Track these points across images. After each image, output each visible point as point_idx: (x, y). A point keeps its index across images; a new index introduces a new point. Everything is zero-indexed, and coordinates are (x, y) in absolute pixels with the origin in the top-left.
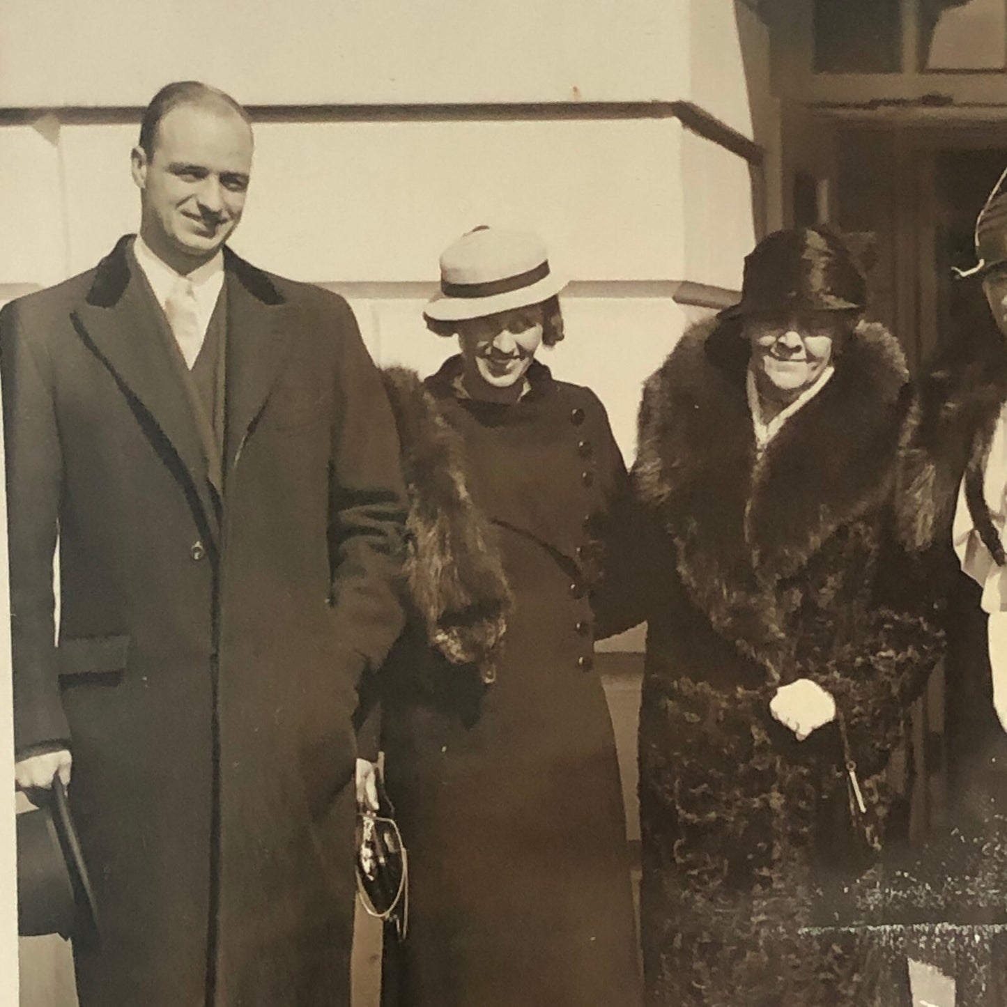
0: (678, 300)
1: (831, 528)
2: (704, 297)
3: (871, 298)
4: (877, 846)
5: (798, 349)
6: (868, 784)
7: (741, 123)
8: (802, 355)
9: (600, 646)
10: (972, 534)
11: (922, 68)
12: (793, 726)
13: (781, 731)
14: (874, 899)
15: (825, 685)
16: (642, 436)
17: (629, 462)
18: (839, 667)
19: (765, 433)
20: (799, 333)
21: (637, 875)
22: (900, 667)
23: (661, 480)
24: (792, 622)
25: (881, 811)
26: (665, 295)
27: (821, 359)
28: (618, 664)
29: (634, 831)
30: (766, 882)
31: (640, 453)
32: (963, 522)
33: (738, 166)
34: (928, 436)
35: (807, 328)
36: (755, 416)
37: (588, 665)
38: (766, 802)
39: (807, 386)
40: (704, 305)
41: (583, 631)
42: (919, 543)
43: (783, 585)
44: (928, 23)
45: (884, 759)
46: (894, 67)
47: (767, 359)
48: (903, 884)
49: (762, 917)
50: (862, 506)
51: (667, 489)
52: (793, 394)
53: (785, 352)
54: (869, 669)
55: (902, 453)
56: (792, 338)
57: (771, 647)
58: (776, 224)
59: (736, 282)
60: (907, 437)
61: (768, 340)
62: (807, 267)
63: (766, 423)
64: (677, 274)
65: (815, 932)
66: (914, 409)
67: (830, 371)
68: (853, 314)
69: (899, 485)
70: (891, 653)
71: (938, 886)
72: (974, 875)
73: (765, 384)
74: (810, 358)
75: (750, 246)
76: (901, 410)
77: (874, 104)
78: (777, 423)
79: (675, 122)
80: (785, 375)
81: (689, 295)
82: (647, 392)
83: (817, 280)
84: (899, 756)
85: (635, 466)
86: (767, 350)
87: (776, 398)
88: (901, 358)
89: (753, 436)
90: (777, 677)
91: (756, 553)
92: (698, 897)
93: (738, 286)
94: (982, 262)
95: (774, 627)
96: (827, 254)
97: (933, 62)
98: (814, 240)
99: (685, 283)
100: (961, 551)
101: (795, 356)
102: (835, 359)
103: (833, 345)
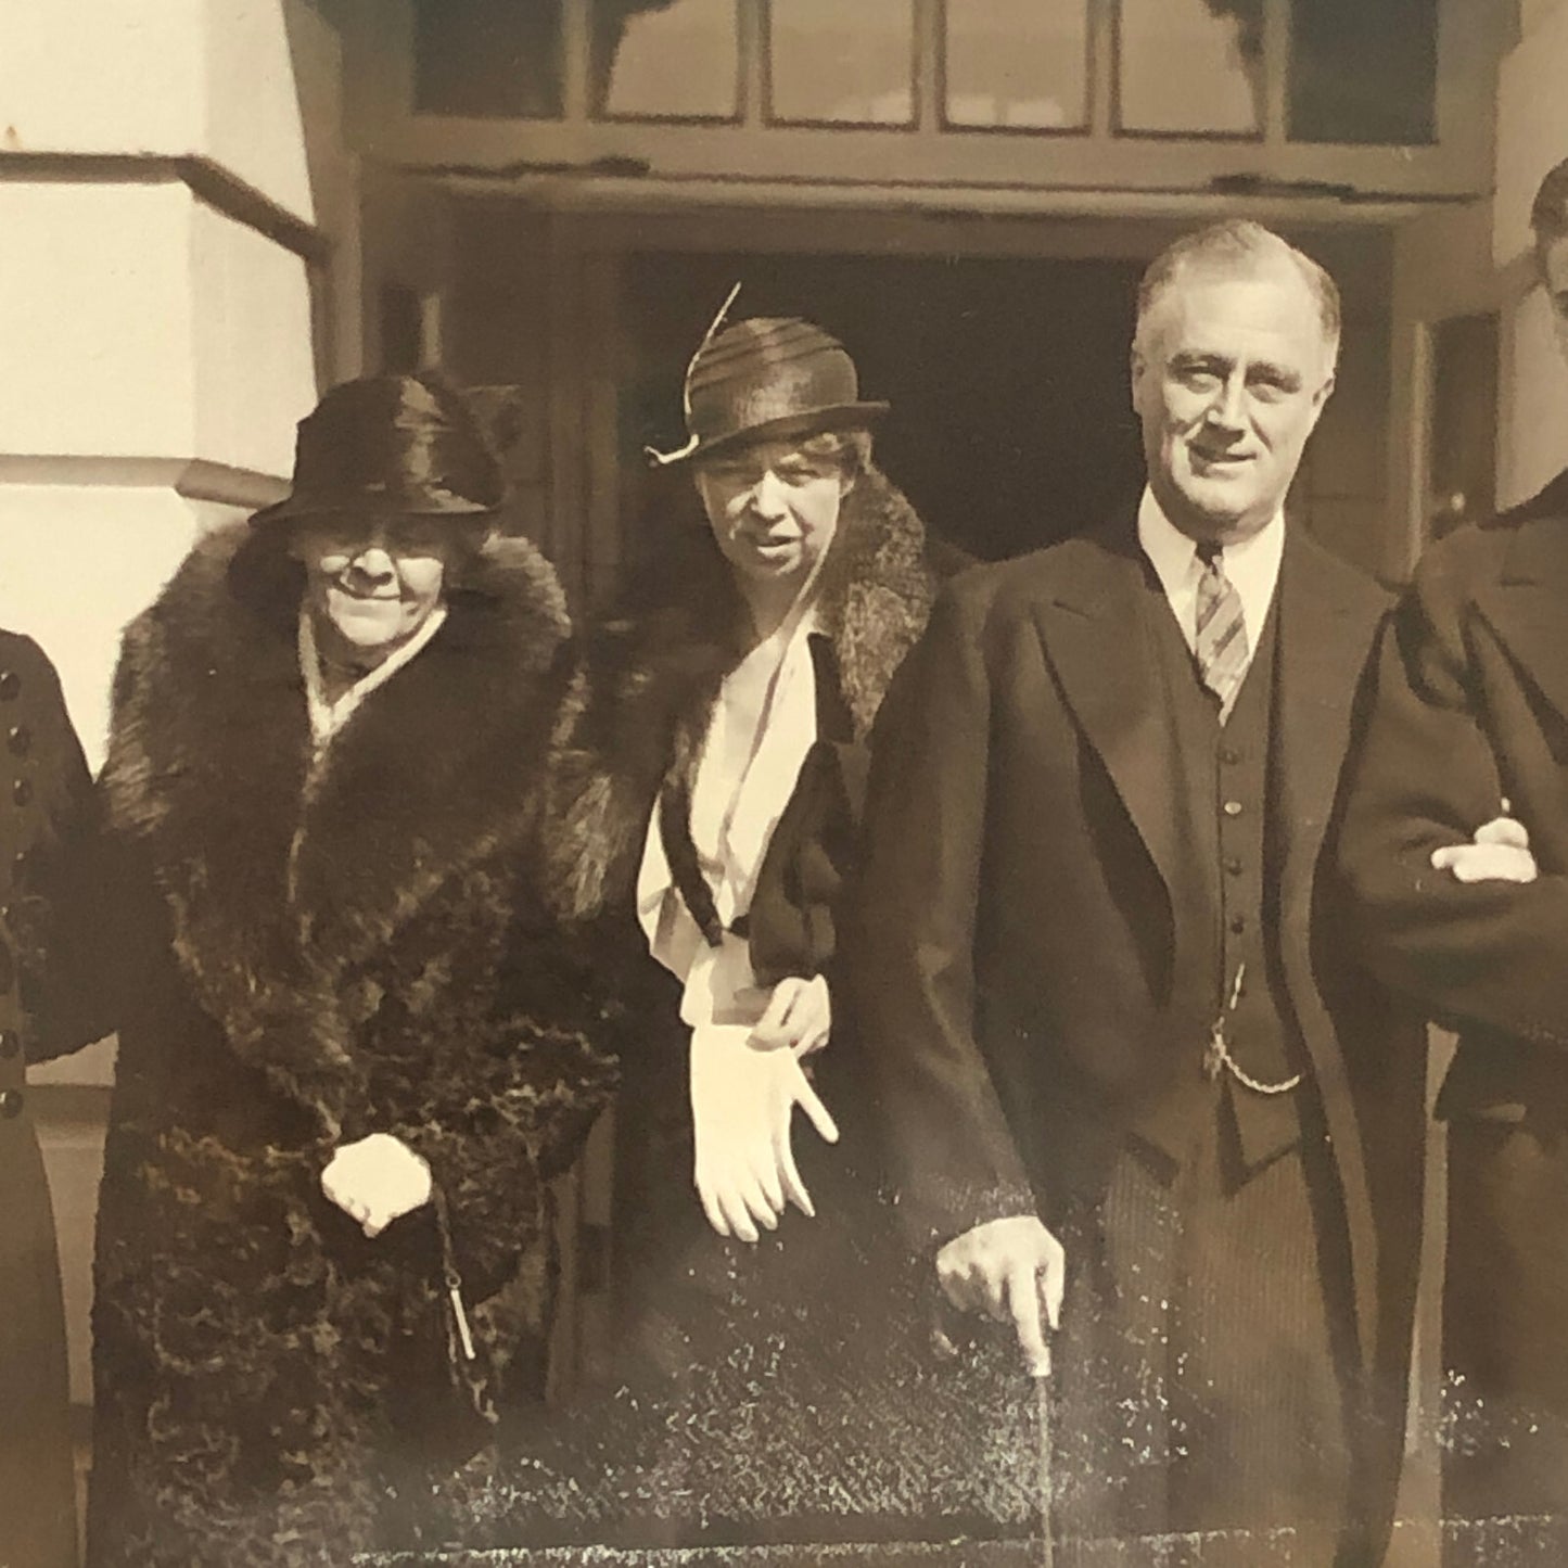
0: (185, 492)
1: (435, 880)
2: (228, 487)
3: (508, 494)
4: (492, 1415)
5: (385, 578)
6: (480, 1311)
7: (295, 198)
8: (393, 588)
9: (36, 1074)
10: (668, 893)
11: (598, 112)
12: (358, 1213)
13: (337, 1222)
14: (481, 1506)
15: (416, 1145)
16: (118, 722)
17: (96, 762)
18: (439, 1115)
19: (328, 718)
20: (388, 551)
21: (83, 1463)
22: (542, 1113)
23: (150, 794)
24: (363, 1036)
25: (501, 1357)
26: (161, 482)
27: (425, 596)
29: (82, 1388)
30: (302, 1476)
31: (114, 748)
32: (655, 874)
33: (287, 270)
34: (599, 728)
35: (402, 543)
36: (312, 692)
37: (14, 1107)
38: (307, 1340)
39: (400, 640)
40: (227, 501)
41: (8, 1050)
42: (581, 906)
43: (352, 976)
44: (607, 40)
45: (510, 1267)
46: (553, 109)
47: (333, 593)
48: (532, 1479)
49: (293, 1535)
50: (486, 845)
51: (158, 809)
53: (364, 583)
54: (489, 1117)
55: (556, 756)
56: (376, 560)
58: (351, 369)
59: (283, 464)
60: (564, 731)
61: (335, 562)
62: (406, 440)
63: (330, 701)
64: (184, 448)
65: (381, 1560)
66: (578, 682)
67: (437, 618)
68: (479, 523)
69: (551, 810)
70: (528, 1091)
71: (590, 1482)
72: (649, 1464)
74: (406, 594)
75: (308, 404)
76: (555, 684)
77: (516, 170)
78: (348, 703)
79: (180, 191)
80: (365, 623)
81: (195, 483)
82: (129, 646)
83: (420, 463)
84: (534, 1265)
85: (106, 771)
86: (334, 579)
88: (558, 598)
89: (306, 725)
90: (335, 1128)
91: (306, 920)
92: (187, 1499)
93: (286, 469)
94: (695, 441)
95: (333, 1046)
96: (437, 421)
97: (617, 102)
98: (417, 396)
99: (196, 462)
100: (649, 922)
101: (381, 590)
102: (448, 597)
103: (445, 573)
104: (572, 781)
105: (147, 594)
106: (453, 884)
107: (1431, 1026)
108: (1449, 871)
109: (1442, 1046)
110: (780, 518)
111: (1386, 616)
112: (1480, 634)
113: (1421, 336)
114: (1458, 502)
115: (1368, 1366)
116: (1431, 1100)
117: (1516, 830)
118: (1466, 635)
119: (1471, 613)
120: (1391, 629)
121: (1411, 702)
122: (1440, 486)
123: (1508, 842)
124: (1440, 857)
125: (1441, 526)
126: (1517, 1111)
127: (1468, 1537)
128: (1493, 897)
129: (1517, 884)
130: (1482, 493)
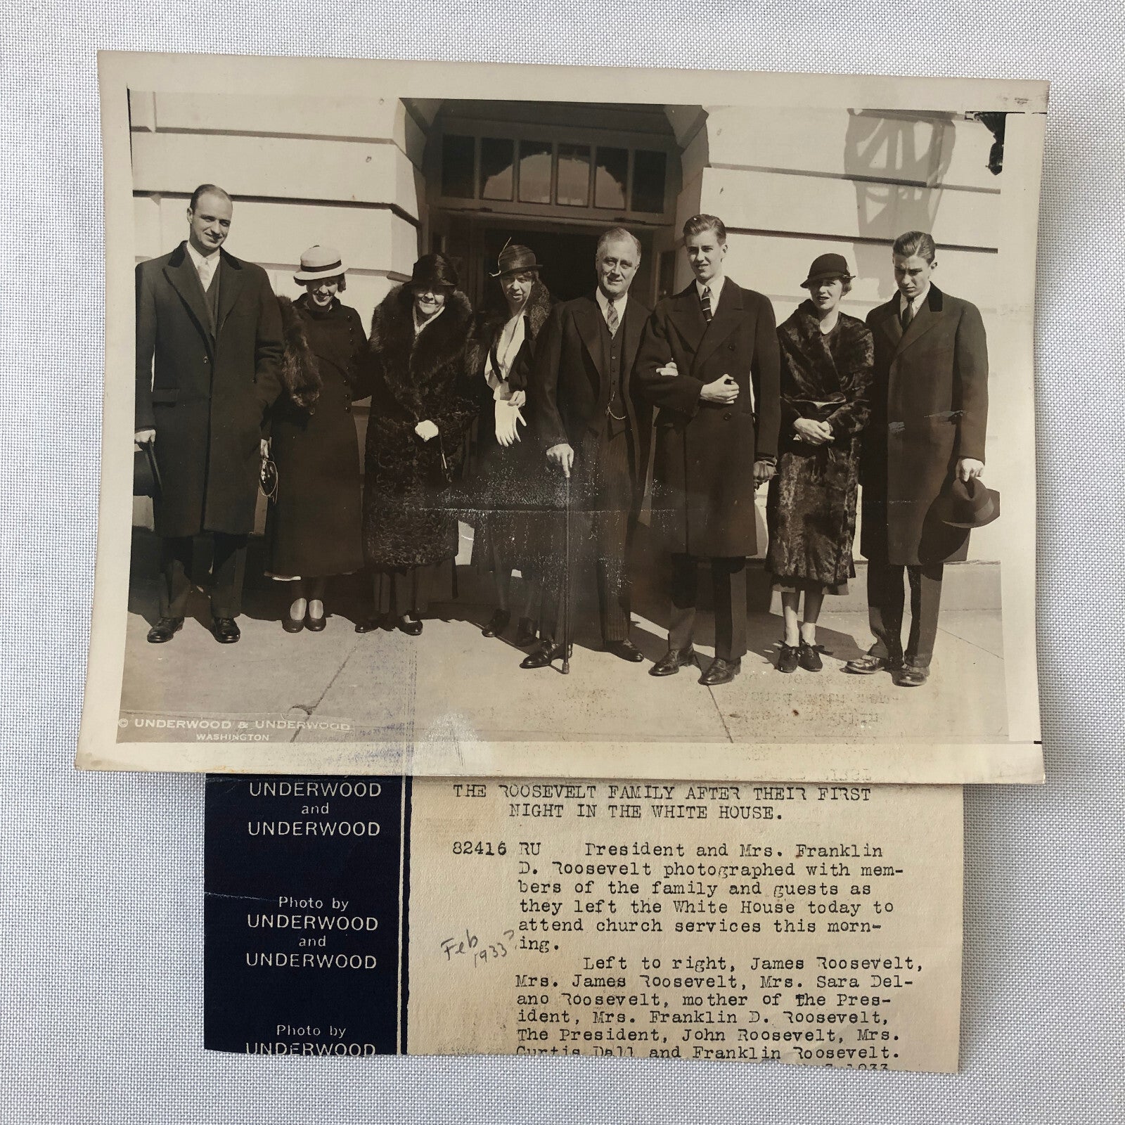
0: (388, 278)
1: (441, 366)
2: (398, 277)
3: (459, 281)
4: (450, 481)
5: (432, 299)
6: (448, 459)
7: (415, 214)
8: (433, 301)
9: (353, 404)
10: (491, 371)
11: (481, 197)
12: (423, 437)
13: (419, 438)
14: (447, 499)
15: (435, 423)
16: (373, 328)
17: (368, 337)
18: (440, 417)
19: (418, 329)
20: (433, 293)
21: (362, 487)
22: (463, 418)
23: (380, 344)
24: (424, 399)
25: (452, 468)
26: (384, 276)
27: (440, 304)
28: (361, 410)
29: (362, 471)
30: (409, 491)
31: (372, 334)
32: (489, 367)
33: (412, 230)
34: (478, 335)
35: (436, 292)
36: (415, 323)
37: (349, 411)
38: (411, 463)
39: (435, 313)
40: (398, 280)
41: (348, 398)
42: (472, 373)
43: (423, 386)
44: (484, 181)
45: (455, 450)
46: (472, 197)
47: (420, 302)
48: (459, 495)
49: (407, 504)
50: (452, 358)
51: (381, 348)
52: (429, 315)
53: (427, 300)
54: (452, 418)
55: (468, 340)
56: (430, 295)
57: (416, 408)
58: (426, 252)
59: (410, 272)
60: (470, 335)
61: (421, 295)
62: (436, 269)
63: (419, 326)
64: (389, 269)
65: (426, 510)
66: (473, 324)
67: (443, 308)
68: (453, 288)
69: (466, 352)
70: (460, 413)
71: (471, 496)
72: (484, 493)
73: (419, 311)
74: (436, 303)
75: (416, 259)
76: (468, 325)
77: (463, 210)
78: (423, 326)
79: (390, 211)
80: (427, 309)
81: (391, 276)
82: (375, 311)
83: (440, 274)
84: (460, 449)
85: (370, 339)
86: (421, 299)
87: (423, 317)
88: (469, 305)
89: (414, 331)
90: (418, 419)
91: (413, 373)
92: (384, 495)
93: (411, 275)
94: (500, 272)
95: (418, 401)
96: (444, 265)
97: (485, 195)
98: (440, 259)
99: (391, 272)
100: (487, 377)
101: (431, 302)
102: (445, 304)
103: (445, 299)
104: (472, 345)
105: (380, 301)
106: (445, 367)
107: (654, 407)
108: (659, 373)
109: (656, 411)
110: (518, 290)
111: (649, 317)
112: (669, 322)
113: (659, 256)
114: (665, 292)
115: (637, 476)
116: (653, 421)
117: (674, 365)
118: (666, 324)
119: (667, 318)
120: (649, 320)
121: (653, 337)
122: (661, 288)
123: (672, 367)
124: (658, 370)
125: (661, 297)
126: (671, 425)
127: (657, 513)
128: (669, 379)
129: (674, 377)
130: (670, 290)
